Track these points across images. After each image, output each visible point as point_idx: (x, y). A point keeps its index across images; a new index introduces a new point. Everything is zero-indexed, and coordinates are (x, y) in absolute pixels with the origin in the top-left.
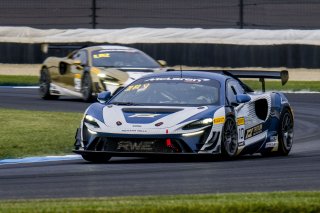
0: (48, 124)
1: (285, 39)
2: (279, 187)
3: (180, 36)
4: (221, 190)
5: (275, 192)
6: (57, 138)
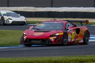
3: (77, 10)
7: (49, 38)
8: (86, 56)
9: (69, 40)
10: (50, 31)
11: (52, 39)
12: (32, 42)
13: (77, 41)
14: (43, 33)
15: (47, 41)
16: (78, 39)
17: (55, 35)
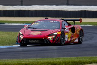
0: (7, 36)
1: (82, 9)
2: (79, 56)
4: (61, 57)
5: (78, 57)
6: (10, 40)
7: (47, 38)
8: (59, 58)
9: (66, 39)
10: (47, 30)
11: (50, 39)
12: (29, 42)
13: (73, 40)
14: (41, 32)
15: (45, 41)
16: (74, 38)
17: (53, 34)
